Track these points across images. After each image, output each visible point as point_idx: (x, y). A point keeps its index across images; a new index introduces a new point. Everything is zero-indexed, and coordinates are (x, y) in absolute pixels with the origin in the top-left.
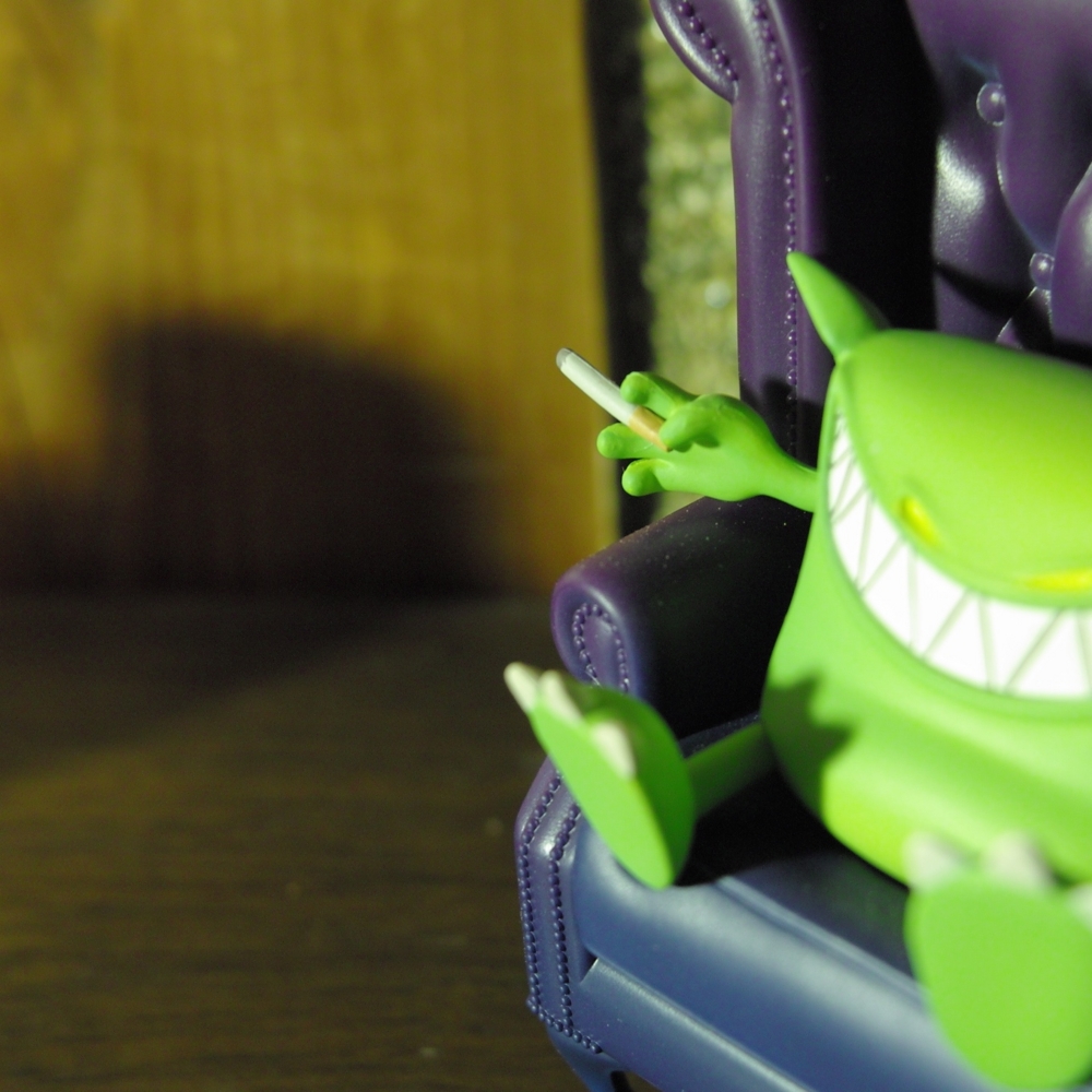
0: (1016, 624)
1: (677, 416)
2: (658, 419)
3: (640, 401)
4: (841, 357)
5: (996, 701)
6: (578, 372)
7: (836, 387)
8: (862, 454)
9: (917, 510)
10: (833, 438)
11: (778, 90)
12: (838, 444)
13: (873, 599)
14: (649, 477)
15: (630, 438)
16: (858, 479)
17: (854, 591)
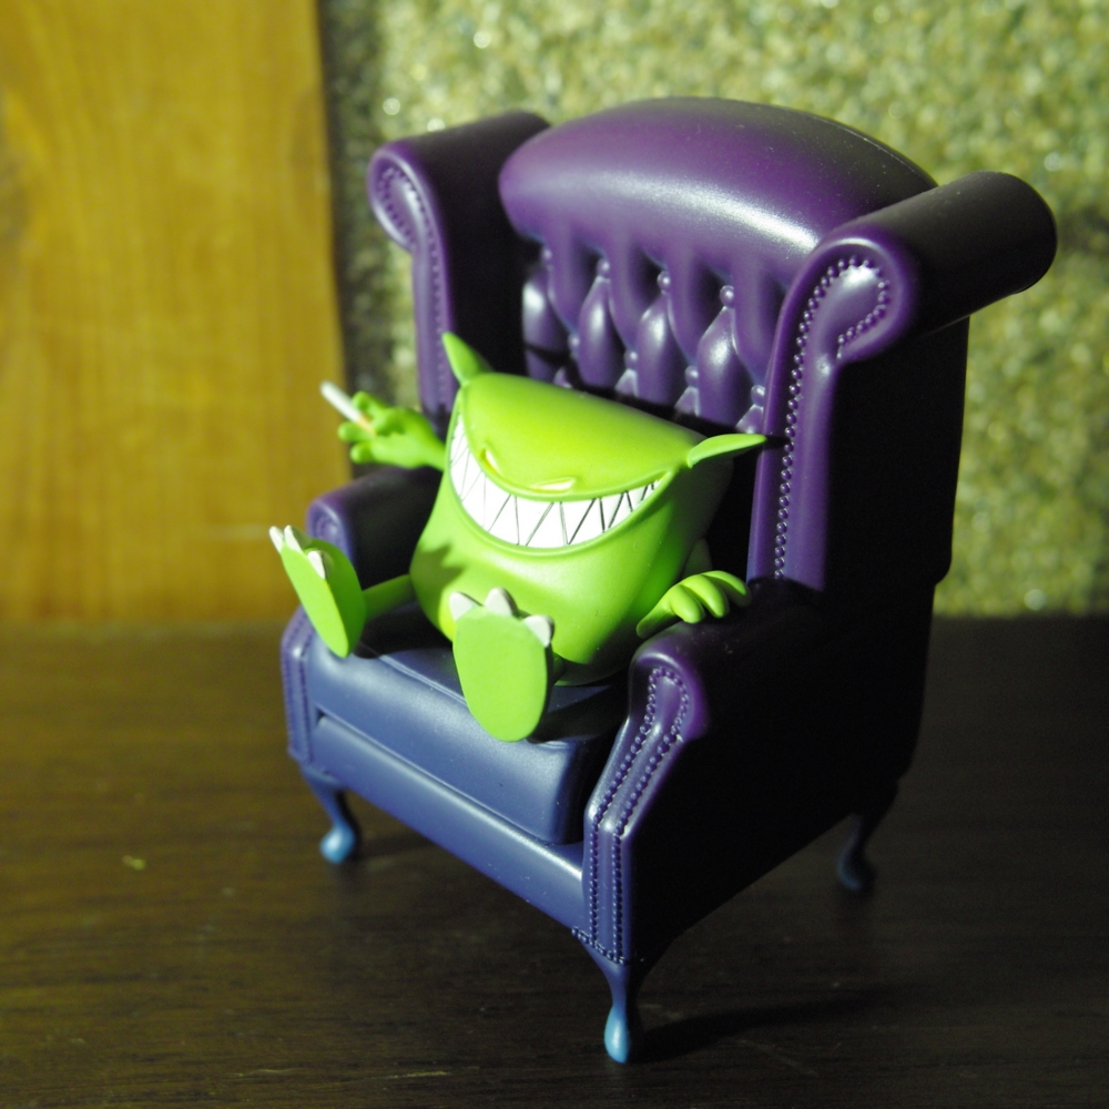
0: (531, 510)
1: (380, 415)
2: (369, 418)
3: (363, 408)
4: (464, 383)
5: (520, 550)
6: (332, 394)
7: (460, 398)
8: (469, 433)
9: (489, 455)
10: (456, 424)
11: (432, 248)
12: (458, 430)
13: (465, 504)
14: (367, 452)
15: (356, 430)
16: (465, 442)
17: (458, 500)
